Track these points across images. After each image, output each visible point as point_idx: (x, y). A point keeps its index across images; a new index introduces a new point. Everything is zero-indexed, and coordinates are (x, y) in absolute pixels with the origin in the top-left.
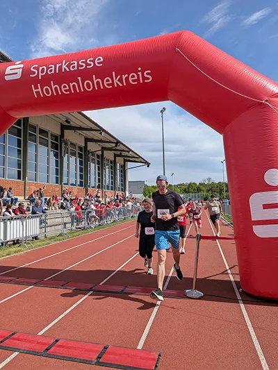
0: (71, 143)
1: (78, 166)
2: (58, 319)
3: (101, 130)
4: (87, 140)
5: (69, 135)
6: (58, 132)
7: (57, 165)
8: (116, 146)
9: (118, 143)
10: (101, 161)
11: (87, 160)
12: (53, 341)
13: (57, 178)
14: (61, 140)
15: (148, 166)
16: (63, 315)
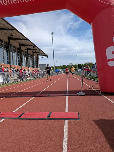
0: (14, 46)
1: (17, 56)
2: (22, 106)
3: (27, 39)
4: (20, 45)
5: (12, 42)
6: (7, 41)
7: (7, 56)
8: (34, 47)
9: (34, 46)
10: (27, 55)
11: (21, 54)
12: (22, 113)
13: (8, 61)
14: (9, 44)
15: (47, 57)
16: (23, 105)
